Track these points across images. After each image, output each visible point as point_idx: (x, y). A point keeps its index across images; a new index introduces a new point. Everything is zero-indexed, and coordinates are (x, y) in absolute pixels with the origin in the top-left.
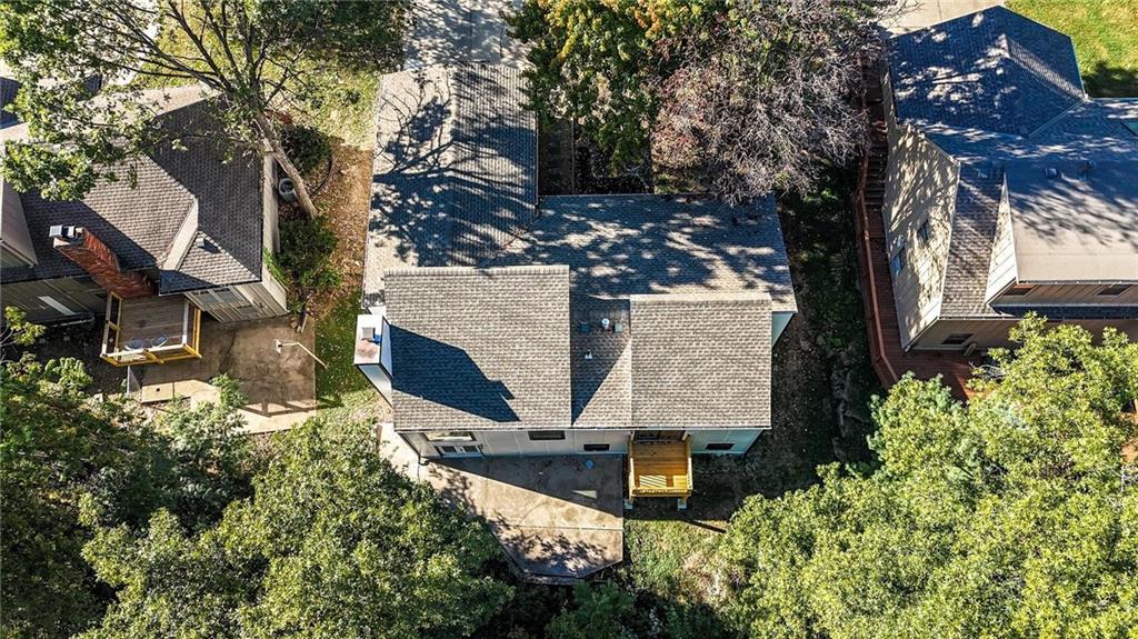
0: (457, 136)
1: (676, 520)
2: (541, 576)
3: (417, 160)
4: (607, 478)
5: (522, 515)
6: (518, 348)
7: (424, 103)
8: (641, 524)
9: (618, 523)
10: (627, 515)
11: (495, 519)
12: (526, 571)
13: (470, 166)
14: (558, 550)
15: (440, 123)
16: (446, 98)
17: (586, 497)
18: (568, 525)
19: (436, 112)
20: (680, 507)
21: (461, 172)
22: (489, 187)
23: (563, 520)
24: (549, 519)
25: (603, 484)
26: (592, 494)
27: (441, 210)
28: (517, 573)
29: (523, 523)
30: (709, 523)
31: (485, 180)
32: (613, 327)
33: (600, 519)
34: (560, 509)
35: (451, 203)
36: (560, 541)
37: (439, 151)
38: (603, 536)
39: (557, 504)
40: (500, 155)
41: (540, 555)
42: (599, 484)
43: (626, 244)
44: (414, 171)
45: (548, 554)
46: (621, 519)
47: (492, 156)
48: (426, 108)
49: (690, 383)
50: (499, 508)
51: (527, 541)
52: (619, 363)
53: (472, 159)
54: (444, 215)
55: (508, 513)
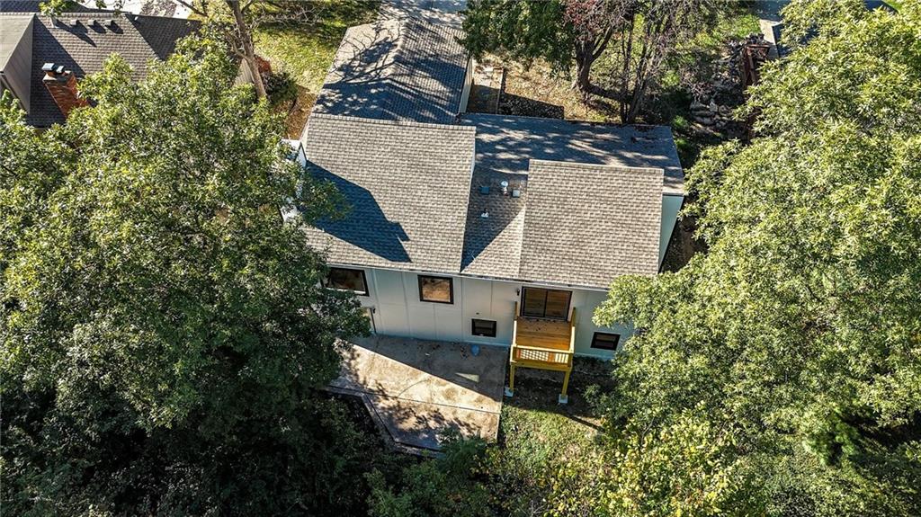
0: (398, 59)
1: (555, 413)
2: (412, 446)
3: (362, 74)
4: (492, 366)
5: (402, 389)
6: (420, 194)
7: (377, 41)
8: (520, 412)
9: (496, 407)
10: (506, 401)
11: (375, 389)
12: (397, 440)
13: (406, 80)
14: (432, 424)
15: (387, 52)
16: (395, 37)
17: (468, 380)
18: (446, 402)
19: (386, 46)
20: (561, 401)
21: (397, 82)
22: (419, 96)
23: (442, 398)
24: (429, 396)
25: (486, 370)
26: (474, 378)
27: (374, 104)
28: (387, 440)
29: (402, 396)
30: (589, 420)
31: (416, 91)
32: (512, 193)
33: (479, 401)
34: (441, 388)
35: (384, 99)
36: (435, 416)
37: (381, 68)
38: (479, 417)
39: (438, 383)
40: (432, 78)
41: (413, 427)
42: (482, 370)
43: (532, 143)
44: (358, 81)
45: (421, 426)
46: (500, 404)
47: (426, 77)
48: (378, 44)
49: (579, 242)
50: (381, 380)
51: (402, 412)
52: (512, 224)
53: (408, 75)
54: (375, 107)
55: (389, 385)
